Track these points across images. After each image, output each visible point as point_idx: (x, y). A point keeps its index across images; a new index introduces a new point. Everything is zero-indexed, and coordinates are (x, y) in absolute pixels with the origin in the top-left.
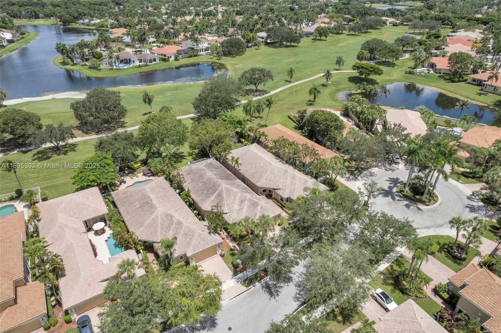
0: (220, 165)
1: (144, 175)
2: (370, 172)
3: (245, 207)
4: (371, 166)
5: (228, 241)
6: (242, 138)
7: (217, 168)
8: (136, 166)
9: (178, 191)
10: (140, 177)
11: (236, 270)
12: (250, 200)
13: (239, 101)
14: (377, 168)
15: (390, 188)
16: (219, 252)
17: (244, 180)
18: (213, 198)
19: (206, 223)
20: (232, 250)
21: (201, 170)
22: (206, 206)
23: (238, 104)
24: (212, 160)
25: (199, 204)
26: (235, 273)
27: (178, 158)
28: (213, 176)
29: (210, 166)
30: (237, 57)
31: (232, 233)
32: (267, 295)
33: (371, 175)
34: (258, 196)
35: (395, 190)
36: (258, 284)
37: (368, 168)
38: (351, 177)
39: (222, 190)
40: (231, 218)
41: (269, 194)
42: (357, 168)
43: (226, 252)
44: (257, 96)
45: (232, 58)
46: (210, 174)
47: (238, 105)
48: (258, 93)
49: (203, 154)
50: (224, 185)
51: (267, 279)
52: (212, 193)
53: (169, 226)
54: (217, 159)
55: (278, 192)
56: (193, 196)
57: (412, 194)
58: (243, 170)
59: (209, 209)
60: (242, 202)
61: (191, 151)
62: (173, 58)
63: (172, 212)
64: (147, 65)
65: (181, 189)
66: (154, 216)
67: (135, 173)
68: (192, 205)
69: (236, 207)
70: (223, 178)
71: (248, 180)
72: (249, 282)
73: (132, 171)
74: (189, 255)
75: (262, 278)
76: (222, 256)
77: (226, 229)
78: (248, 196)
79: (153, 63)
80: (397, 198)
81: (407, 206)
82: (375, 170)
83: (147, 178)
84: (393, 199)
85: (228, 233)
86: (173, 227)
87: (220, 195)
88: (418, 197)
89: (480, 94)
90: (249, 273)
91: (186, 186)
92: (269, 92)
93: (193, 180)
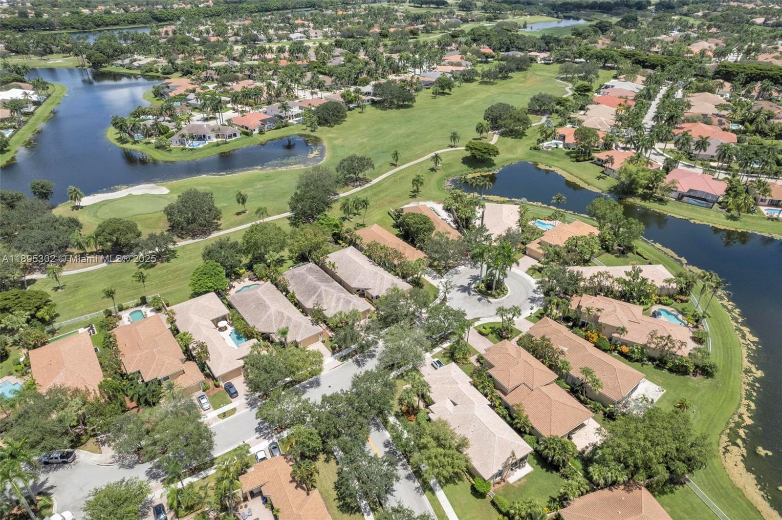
0: (319, 269)
1: (250, 279)
2: (456, 271)
3: (341, 304)
4: (459, 265)
5: (327, 331)
6: (340, 239)
7: (317, 272)
8: (241, 271)
9: (284, 293)
10: (247, 282)
11: (334, 350)
12: (344, 298)
13: (338, 194)
14: (463, 267)
15: (470, 284)
16: (321, 339)
17: (340, 282)
18: (314, 298)
19: (310, 318)
20: (330, 337)
21: (303, 274)
22: (309, 305)
23: (336, 197)
24: (311, 265)
25: (303, 303)
26: (333, 353)
27: (280, 262)
28: (314, 280)
29: (310, 270)
30: (336, 126)
31: (331, 325)
32: (356, 366)
33: (456, 273)
34: (351, 295)
35: (473, 286)
36: (350, 360)
37: (454, 267)
38: (438, 275)
39: (321, 291)
40: (329, 314)
41: (362, 293)
42: (445, 267)
43: (326, 339)
44: (357, 186)
45: (330, 128)
46: (311, 278)
47: (336, 200)
48: (358, 183)
49: (303, 258)
50: (323, 287)
51: (357, 356)
52: (314, 294)
53: (281, 321)
54: (316, 264)
55: (369, 291)
56: (298, 297)
57: (485, 289)
58: (339, 273)
59: (311, 307)
60: (338, 300)
61: (291, 255)
62: (257, 131)
63: (282, 310)
64: (226, 143)
65: (288, 292)
66: (268, 313)
67: (242, 278)
68: (297, 305)
69: (333, 304)
70: (322, 281)
71: (344, 282)
72: (344, 358)
73: (238, 276)
74: (298, 340)
75: (353, 356)
76: (323, 342)
77: (325, 322)
78: (343, 295)
79: (234, 138)
80: (472, 293)
81: (479, 300)
82: (461, 268)
83: (253, 283)
84: (469, 294)
85: (327, 325)
86: (284, 321)
87: (320, 295)
88: (489, 292)
89: (599, 178)
90: (344, 353)
91: (291, 288)
92: (371, 181)
93: (296, 284)
